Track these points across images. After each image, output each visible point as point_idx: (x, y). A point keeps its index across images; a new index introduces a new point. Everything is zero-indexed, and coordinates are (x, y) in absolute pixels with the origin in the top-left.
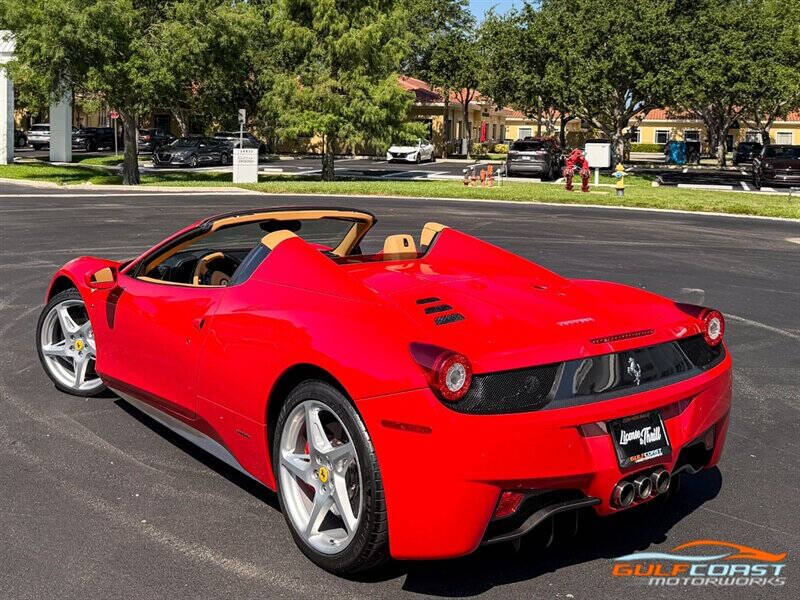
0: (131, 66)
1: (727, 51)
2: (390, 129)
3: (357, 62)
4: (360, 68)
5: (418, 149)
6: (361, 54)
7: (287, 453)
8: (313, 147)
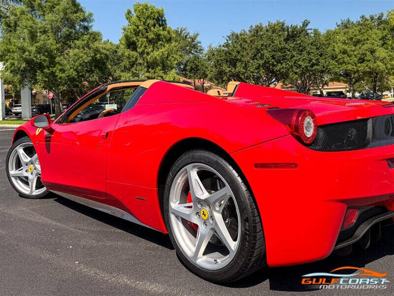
0: (56, 69)
1: (309, 53)
3: (158, 65)
4: (159, 68)
6: (159, 61)
7: (175, 204)
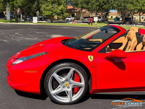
0: (14, 2)
2: (62, 14)
4: (56, 4)
5: (71, 18)
8: (55, 18)
